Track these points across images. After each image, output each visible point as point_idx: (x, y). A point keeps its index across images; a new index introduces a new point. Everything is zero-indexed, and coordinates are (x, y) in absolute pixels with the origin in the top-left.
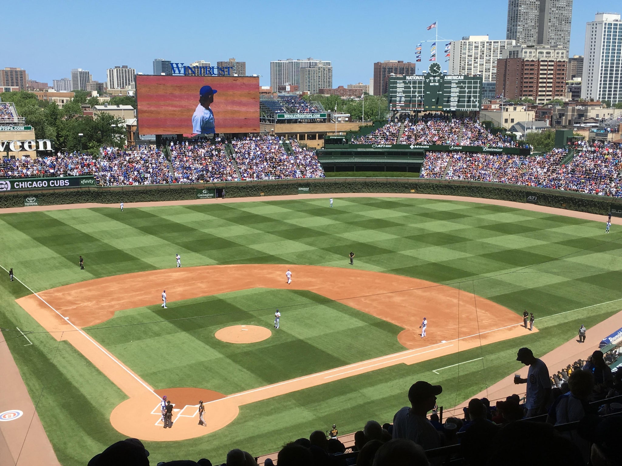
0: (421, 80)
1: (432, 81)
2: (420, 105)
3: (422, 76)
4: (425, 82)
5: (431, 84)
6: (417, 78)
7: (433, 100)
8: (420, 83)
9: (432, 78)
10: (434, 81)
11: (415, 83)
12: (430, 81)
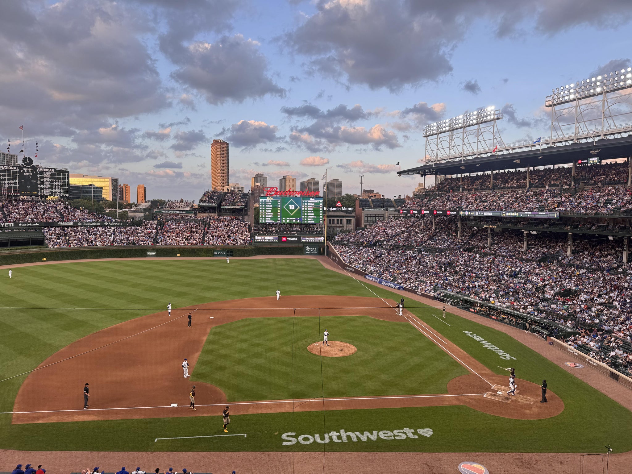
0: (15, 170)
1: (26, 172)
2: (15, 191)
3: (16, 167)
4: (19, 172)
5: (25, 174)
6: (11, 168)
7: (28, 187)
8: (14, 172)
9: (26, 169)
10: (28, 172)
11: (9, 172)
12: (24, 171)
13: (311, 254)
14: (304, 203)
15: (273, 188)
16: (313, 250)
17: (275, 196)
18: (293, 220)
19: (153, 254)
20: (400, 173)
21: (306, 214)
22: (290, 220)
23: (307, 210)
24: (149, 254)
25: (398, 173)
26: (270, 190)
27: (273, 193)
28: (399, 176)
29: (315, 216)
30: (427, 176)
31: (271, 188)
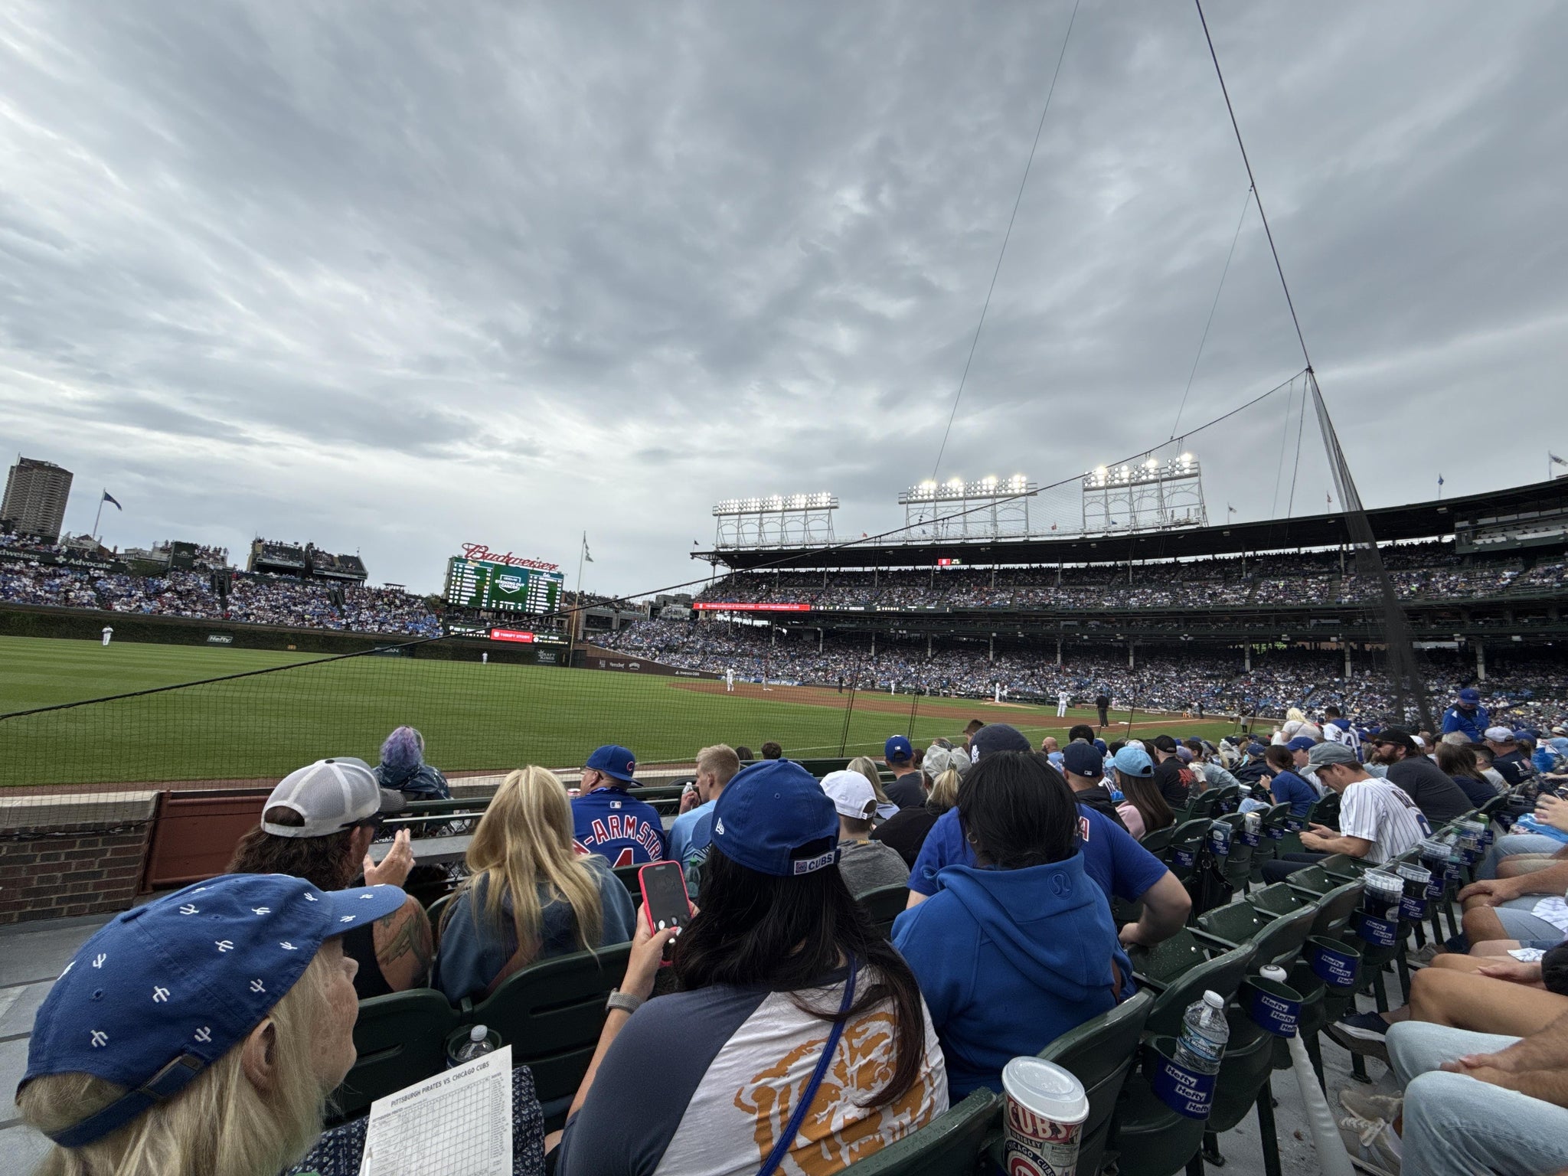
13: (548, 664)
14: (533, 579)
15: (481, 547)
16: (550, 657)
17: (481, 560)
18: (509, 606)
19: (225, 639)
20: (694, 555)
21: (533, 598)
22: (504, 605)
23: (537, 592)
24: (213, 638)
25: (692, 554)
26: (473, 550)
27: (479, 555)
28: (692, 558)
29: (547, 602)
30: (717, 566)
31: (477, 546)
